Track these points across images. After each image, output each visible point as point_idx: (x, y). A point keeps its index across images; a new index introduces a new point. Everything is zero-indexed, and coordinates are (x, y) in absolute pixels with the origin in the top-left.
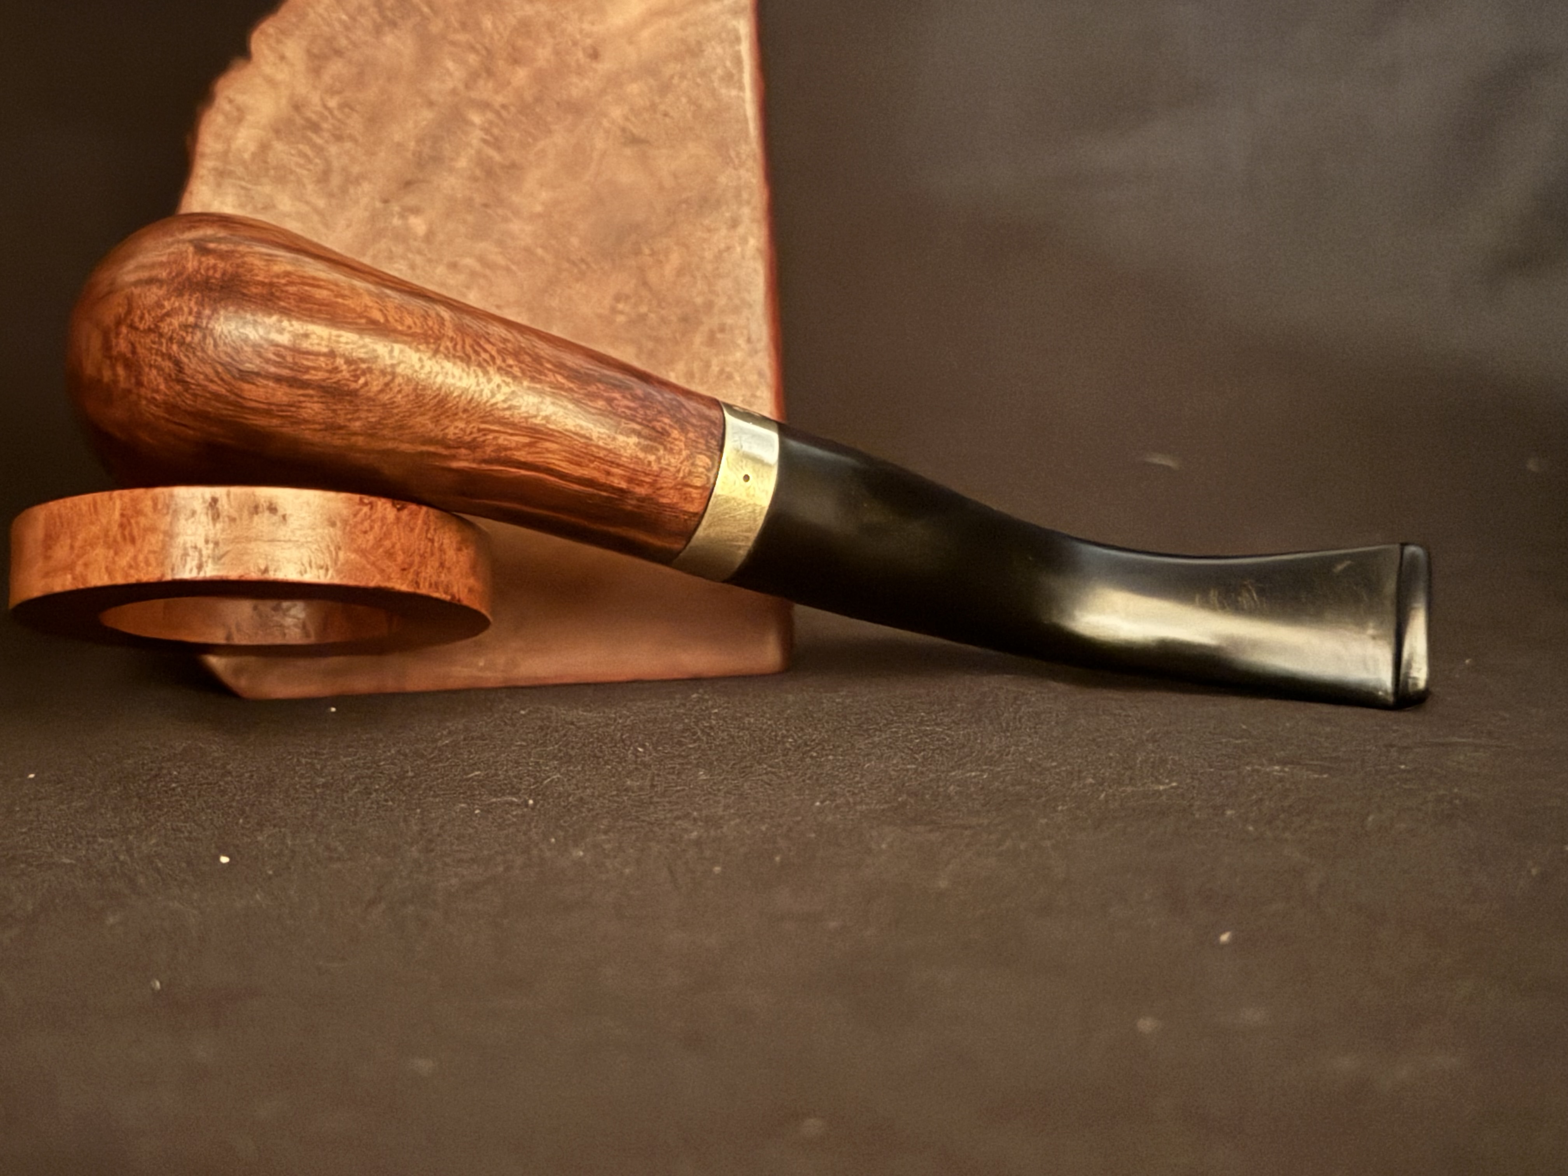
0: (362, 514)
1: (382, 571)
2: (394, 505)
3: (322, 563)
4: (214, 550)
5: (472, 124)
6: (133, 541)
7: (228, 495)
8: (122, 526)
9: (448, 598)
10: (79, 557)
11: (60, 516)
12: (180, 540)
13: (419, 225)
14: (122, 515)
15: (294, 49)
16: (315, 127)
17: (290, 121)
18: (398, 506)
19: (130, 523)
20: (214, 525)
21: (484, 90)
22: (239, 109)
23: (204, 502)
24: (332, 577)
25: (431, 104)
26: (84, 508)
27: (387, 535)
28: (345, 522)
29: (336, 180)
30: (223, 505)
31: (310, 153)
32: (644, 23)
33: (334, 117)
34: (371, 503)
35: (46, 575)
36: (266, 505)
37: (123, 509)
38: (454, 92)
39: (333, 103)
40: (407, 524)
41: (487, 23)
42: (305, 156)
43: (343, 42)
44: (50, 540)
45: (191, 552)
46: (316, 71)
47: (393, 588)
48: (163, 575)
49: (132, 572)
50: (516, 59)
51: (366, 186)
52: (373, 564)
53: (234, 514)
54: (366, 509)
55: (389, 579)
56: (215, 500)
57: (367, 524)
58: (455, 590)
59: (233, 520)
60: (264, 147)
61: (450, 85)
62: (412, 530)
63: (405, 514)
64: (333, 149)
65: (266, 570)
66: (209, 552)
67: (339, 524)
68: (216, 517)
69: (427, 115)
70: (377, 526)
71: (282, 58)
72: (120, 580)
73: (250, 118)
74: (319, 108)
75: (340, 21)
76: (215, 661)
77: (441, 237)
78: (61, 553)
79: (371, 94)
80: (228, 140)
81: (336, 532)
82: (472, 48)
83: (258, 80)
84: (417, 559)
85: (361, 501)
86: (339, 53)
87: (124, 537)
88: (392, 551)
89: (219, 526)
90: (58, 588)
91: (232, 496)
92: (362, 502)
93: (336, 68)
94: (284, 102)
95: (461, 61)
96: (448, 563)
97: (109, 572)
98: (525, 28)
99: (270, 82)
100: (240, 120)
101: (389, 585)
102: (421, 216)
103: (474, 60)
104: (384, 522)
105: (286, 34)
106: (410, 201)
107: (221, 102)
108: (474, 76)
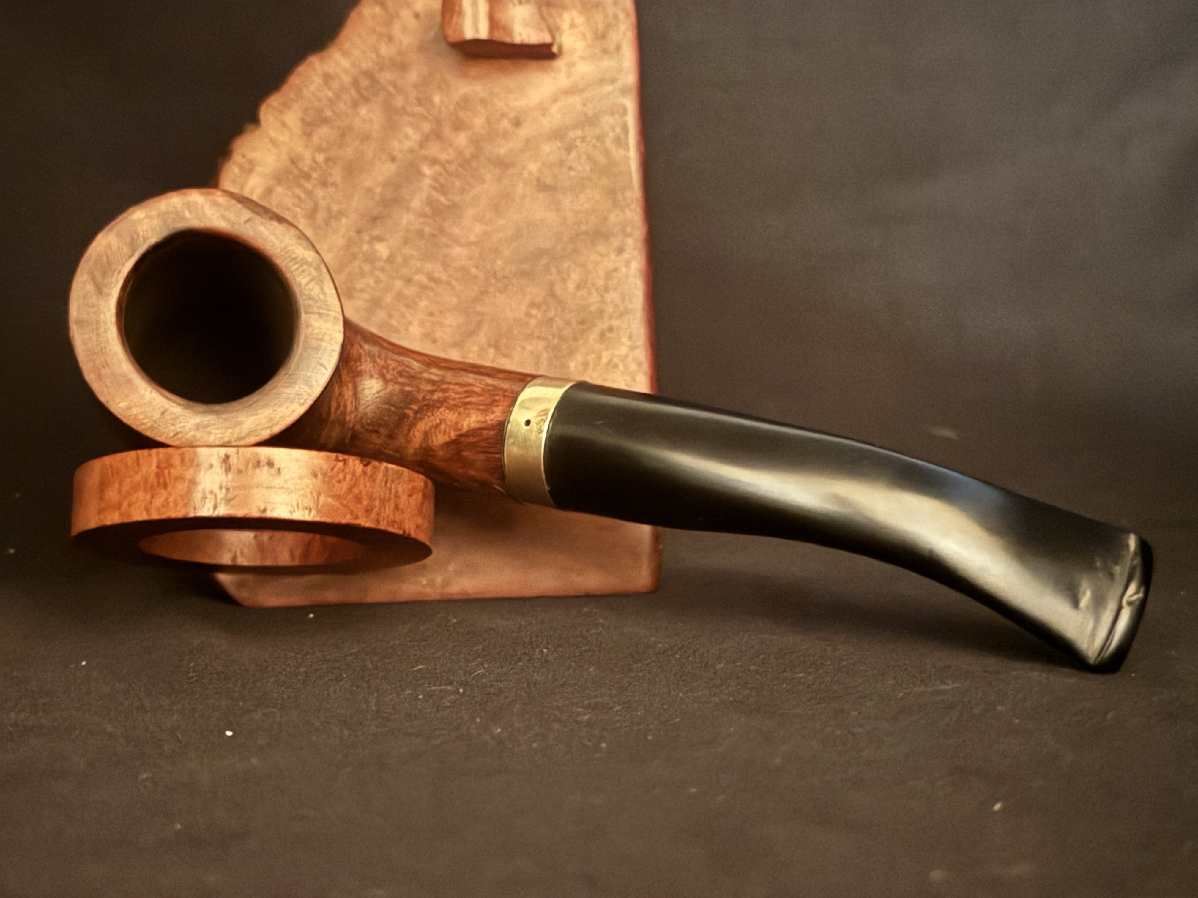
0: (337, 468)
1: (352, 512)
2: (362, 461)
3: (306, 505)
4: (226, 494)
5: (424, 175)
6: (165, 486)
7: (238, 453)
8: (158, 475)
9: (401, 532)
10: (125, 498)
11: (111, 467)
12: (200, 487)
13: (382, 249)
14: (158, 467)
15: (292, 118)
16: (307, 177)
17: (288, 172)
18: (365, 463)
19: (164, 474)
20: (226, 475)
21: (434, 149)
22: (250, 162)
23: (219, 457)
24: (314, 516)
25: (393, 159)
26: (129, 461)
27: (356, 484)
28: (325, 475)
29: (321, 216)
30: (233, 460)
31: (303, 196)
32: (555, 100)
33: (320, 168)
34: (344, 461)
35: (100, 512)
36: (266, 460)
37: (159, 463)
38: (411, 151)
39: (320, 158)
40: (372, 476)
41: (437, 99)
42: (299, 197)
43: (329, 113)
44: (103, 485)
45: (209, 496)
46: (308, 135)
47: (359, 525)
48: (188, 513)
49: (164, 510)
50: (459, 126)
51: (344, 221)
52: (345, 506)
53: (241, 467)
54: (341, 464)
55: (357, 518)
56: (227, 457)
57: (341, 476)
58: (407, 527)
59: (240, 472)
60: (269, 190)
61: (408, 144)
62: (375, 481)
63: (369, 469)
64: (320, 193)
65: (264, 510)
66: (223, 496)
67: (320, 476)
68: (228, 470)
69: (390, 168)
70: (349, 477)
71: (284, 124)
72: (155, 516)
73: (259, 169)
74: (310, 162)
76: (223, 578)
77: (399, 259)
78: (112, 495)
79: (349, 152)
80: (244, 183)
81: (318, 482)
82: (425, 118)
83: (265, 141)
84: (377, 503)
85: (337, 457)
86: (325, 121)
87: (159, 484)
88: (359, 496)
89: (230, 476)
90: (109, 522)
91: (240, 453)
92: (337, 460)
93: (324, 131)
94: (284, 157)
95: (417, 128)
96: (401, 506)
97: (147, 510)
98: (465, 103)
99: (274, 142)
100: (251, 171)
101: (357, 522)
102: (385, 243)
103: (427, 127)
104: (354, 474)
105: (286, 106)
106: (376, 232)
107: (237, 157)
108: (426, 139)
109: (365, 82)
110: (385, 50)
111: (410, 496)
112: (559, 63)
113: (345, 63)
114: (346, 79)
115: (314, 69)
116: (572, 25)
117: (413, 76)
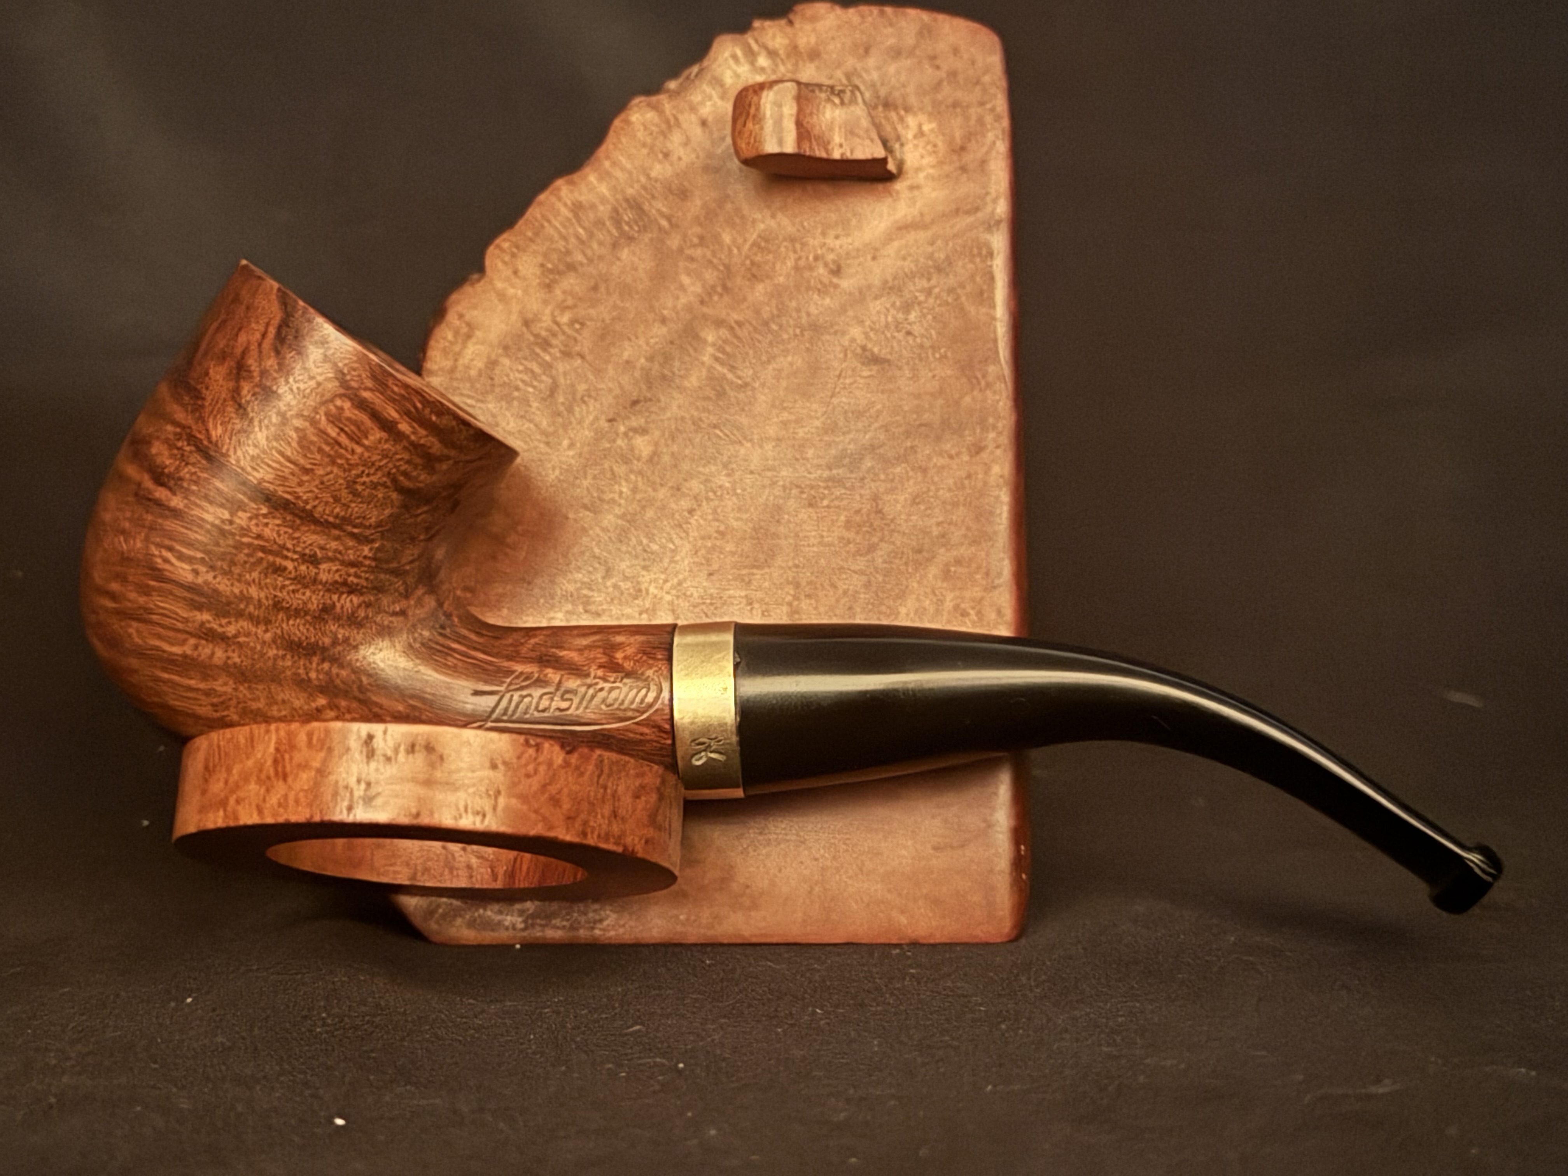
0: (526, 755)
1: (544, 819)
2: (562, 747)
3: (479, 809)
4: (366, 790)
5: (705, 342)
6: (285, 778)
7: (385, 732)
8: (276, 761)
9: (620, 849)
10: (232, 792)
11: (219, 746)
12: (332, 778)
13: (643, 445)
14: (277, 750)
15: (528, 265)
16: (546, 344)
17: (520, 336)
18: (568, 749)
19: (283, 759)
20: (368, 763)
21: (720, 308)
22: (469, 325)
23: (359, 737)
24: (489, 824)
25: (663, 321)
26: (242, 741)
27: (553, 779)
28: (508, 765)
29: (562, 399)
30: (379, 743)
31: (537, 370)
32: (889, 239)
33: (564, 333)
34: (537, 745)
35: (203, 810)
36: (423, 743)
37: (279, 742)
38: (689, 308)
39: (565, 319)
40: (577, 768)
41: (727, 238)
42: (533, 373)
43: (579, 257)
44: (208, 773)
45: (342, 791)
46: (549, 287)
47: (556, 838)
48: (312, 817)
49: (281, 810)
50: (755, 275)
51: (593, 406)
52: (536, 812)
53: (389, 753)
54: (532, 751)
55: (551, 828)
56: (370, 737)
57: (531, 768)
58: (629, 840)
59: (388, 759)
60: (492, 364)
61: (683, 301)
62: (582, 774)
63: (574, 759)
64: (561, 367)
65: (418, 815)
66: (362, 793)
67: (501, 767)
68: (371, 754)
69: (660, 331)
70: (542, 769)
71: (516, 273)
72: (269, 820)
73: (479, 334)
74: (550, 323)
75: (578, 237)
77: (666, 459)
78: (217, 787)
79: (603, 312)
80: (457, 356)
81: (499, 777)
82: (709, 263)
83: (493, 295)
84: (585, 806)
85: (527, 742)
86: (571, 267)
87: (277, 773)
88: (558, 796)
89: (373, 765)
90: (210, 825)
91: (389, 732)
92: (527, 745)
93: (570, 282)
94: (514, 317)
95: (699, 277)
96: (622, 812)
97: (260, 810)
98: (765, 243)
99: (502, 297)
100: (469, 336)
101: (552, 834)
102: (647, 438)
103: (711, 276)
104: (550, 764)
105: (520, 247)
106: (636, 421)
107: (452, 317)
108: (711, 291)
109: (628, 215)
110: (659, 170)
111: (637, 797)
112: (899, 186)
113: (603, 189)
114: (604, 210)
115: (560, 199)
116: (920, 134)
117: (695, 206)
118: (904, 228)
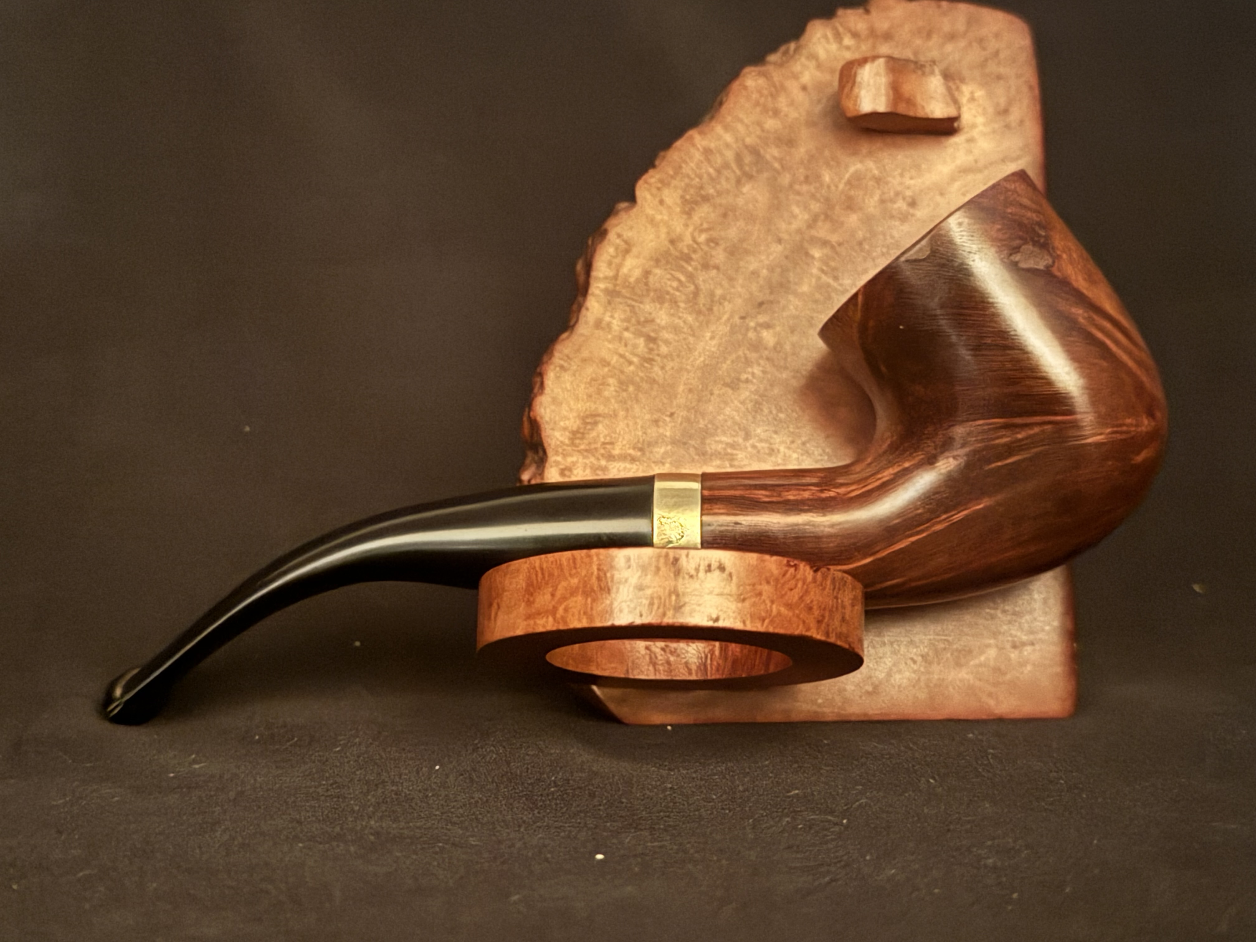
0: (788, 575)
1: (803, 622)
2: (811, 567)
3: (759, 614)
4: (675, 600)
5: (813, 257)
6: (608, 591)
7: (687, 556)
8: (599, 579)
9: (847, 646)
10: (560, 602)
11: (542, 569)
12: (647, 592)
13: (768, 337)
14: (598, 570)
15: (671, 197)
16: (688, 259)
17: (667, 253)
18: (815, 568)
19: (605, 577)
20: (676, 580)
21: (823, 230)
22: (626, 242)
23: (667, 560)
24: (767, 626)
25: (779, 241)
26: (565, 563)
27: (807, 592)
28: (777, 580)
29: (702, 300)
30: (683, 564)
31: (683, 278)
32: (952, 179)
33: (702, 250)
34: (795, 566)
35: (530, 617)
36: (717, 564)
37: (599, 565)
38: (799, 231)
39: (702, 238)
40: (820, 584)
41: (827, 177)
42: (679, 281)
43: (711, 191)
44: (531, 589)
45: (657, 602)
46: (689, 214)
47: (811, 637)
50: (850, 205)
51: (728, 306)
52: (798, 616)
53: (693, 572)
54: (792, 570)
56: (676, 560)
57: (792, 583)
58: (851, 639)
59: (691, 576)
60: (647, 273)
61: (795, 226)
62: (824, 589)
63: (818, 575)
64: (702, 277)
65: (717, 620)
66: (671, 602)
67: (772, 582)
68: (677, 573)
69: (777, 249)
70: (800, 584)
71: (661, 202)
72: (596, 624)
73: (635, 250)
74: (691, 242)
75: (709, 174)
78: (543, 599)
79: (733, 233)
80: (619, 267)
81: (771, 589)
82: (813, 196)
83: (642, 220)
84: (827, 614)
85: (788, 562)
86: (706, 199)
87: (600, 588)
88: (811, 605)
89: (680, 581)
90: (540, 629)
91: (690, 557)
92: (789, 565)
93: (705, 210)
94: (663, 236)
95: (806, 207)
96: (847, 617)
97: (587, 616)
98: (856, 181)
99: (651, 221)
100: (627, 251)
101: (809, 634)
102: (771, 331)
103: (815, 207)
104: (805, 581)
105: (664, 183)
106: (762, 319)
107: (612, 236)
108: (815, 219)
109: (748, 159)
110: (771, 124)
111: (853, 605)
112: (957, 139)
113: (728, 138)
114: (730, 155)
115: (694, 145)
116: (972, 99)
117: (801, 151)
118: (965, 170)
